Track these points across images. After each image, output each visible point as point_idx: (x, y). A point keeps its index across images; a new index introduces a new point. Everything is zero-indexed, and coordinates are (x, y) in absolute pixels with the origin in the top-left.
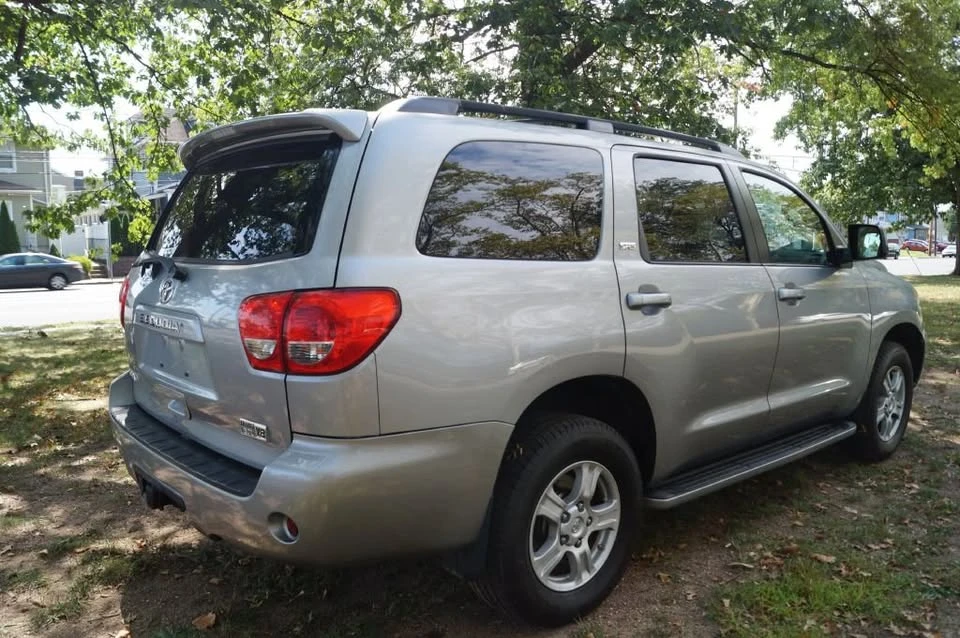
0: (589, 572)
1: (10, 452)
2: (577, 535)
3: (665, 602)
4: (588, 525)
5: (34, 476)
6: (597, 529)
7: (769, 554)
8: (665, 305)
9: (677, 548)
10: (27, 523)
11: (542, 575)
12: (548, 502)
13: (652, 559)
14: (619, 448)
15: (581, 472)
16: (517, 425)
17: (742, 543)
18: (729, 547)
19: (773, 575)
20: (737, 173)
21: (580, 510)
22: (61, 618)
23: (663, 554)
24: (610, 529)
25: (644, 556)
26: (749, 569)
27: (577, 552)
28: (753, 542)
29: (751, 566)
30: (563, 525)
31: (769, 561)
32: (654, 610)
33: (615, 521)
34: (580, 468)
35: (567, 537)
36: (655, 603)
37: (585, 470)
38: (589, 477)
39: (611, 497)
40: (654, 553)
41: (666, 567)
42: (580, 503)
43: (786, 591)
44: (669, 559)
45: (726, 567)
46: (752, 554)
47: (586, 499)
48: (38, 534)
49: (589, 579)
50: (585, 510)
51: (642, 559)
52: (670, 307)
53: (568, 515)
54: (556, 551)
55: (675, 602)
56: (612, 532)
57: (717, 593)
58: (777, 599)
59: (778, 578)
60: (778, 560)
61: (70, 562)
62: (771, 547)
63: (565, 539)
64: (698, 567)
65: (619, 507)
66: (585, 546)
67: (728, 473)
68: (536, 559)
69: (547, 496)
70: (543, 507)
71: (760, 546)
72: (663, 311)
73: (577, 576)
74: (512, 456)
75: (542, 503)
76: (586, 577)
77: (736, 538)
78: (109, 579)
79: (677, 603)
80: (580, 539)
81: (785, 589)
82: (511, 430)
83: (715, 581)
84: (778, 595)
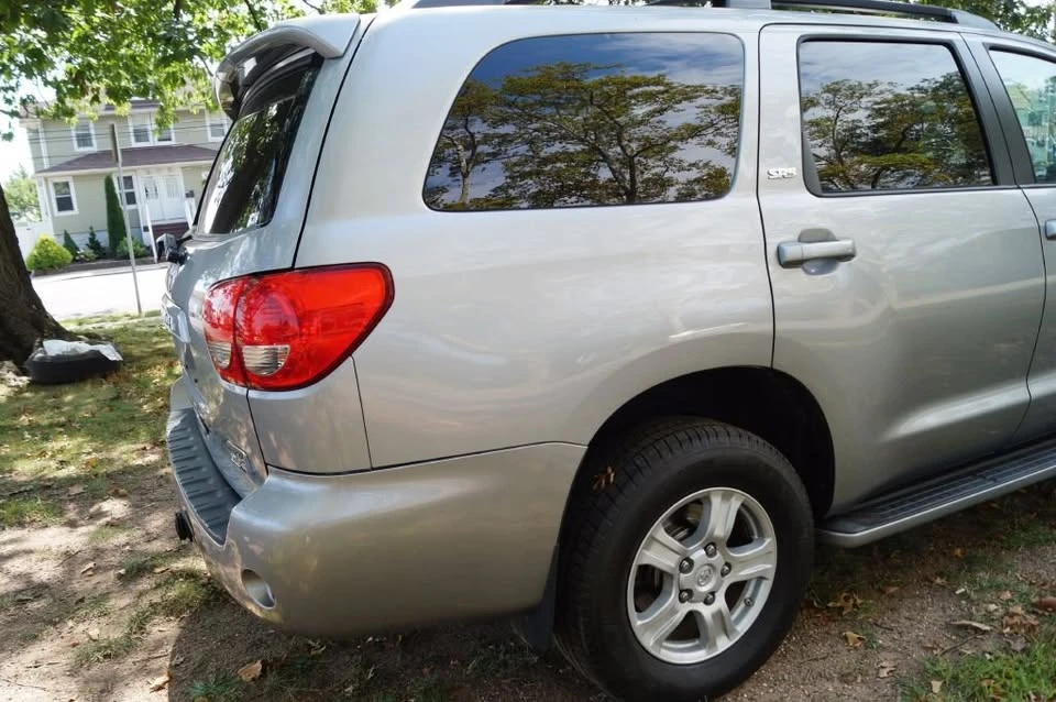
0: (728, 637)
1: (144, 449)
2: (705, 589)
3: (844, 678)
4: (723, 574)
5: (156, 477)
6: (739, 579)
7: (1019, 609)
8: (846, 257)
9: (882, 591)
10: (121, 535)
11: (652, 643)
12: (656, 546)
13: (841, 608)
14: (768, 468)
15: (710, 503)
16: (592, 445)
17: (982, 589)
18: (961, 594)
19: (1018, 646)
20: (981, 53)
21: (710, 555)
22: (105, 656)
23: (859, 601)
24: (761, 579)
25: (830, 605)
26: (985, 632)
27: (707, 612)
28: (999, 588)
29: (988, 628)
30: (683, 576)
31: (1016, 619)
32: (827, 690)
33: (768, 567)
34: (707, 498)
35: (690, 592)
36: (830, 679)
37: (716, 501)
38: (722, 510)
39: (762, 535)
40: (846, 599)
41: (861, 622)
42: (711, 546)
43: (1033, 672)
44: (866, 610)
45: (948, 626)
46: (992, 607)
47: (721, 540)
48: (128, 548)
49: (727, 647)
50: (718, 554)
51: (827, 608)
52: (854, 260)
53: (691, 563)
54: (673, 611)
55: (859, 680)
56: (765, 582)
57: (926, 671)
58: (1015, 686)
59: (1023, 650)
60: (1032, 619)
61: (145, 583)
62: (1023, 597)
63: (687, 594)
64: (908, 623)
65: (774, 548)
66: (720, 602)
67: (958, 492)
68: (639, 623)
69: (653, 539)
70: (647, 553)
71: (1008, 595)
72: (843, 265)
73: (708, 643)
74: (599, 485)
75: (646, 548)
76: (723, 644)
77: (972, 582)
78: (171, 609)
79: (862, 681)
80: (713, 593)
81: (1031, 670)
82: (583, 453)
83: (927, 649)
84: (1018, 679)
